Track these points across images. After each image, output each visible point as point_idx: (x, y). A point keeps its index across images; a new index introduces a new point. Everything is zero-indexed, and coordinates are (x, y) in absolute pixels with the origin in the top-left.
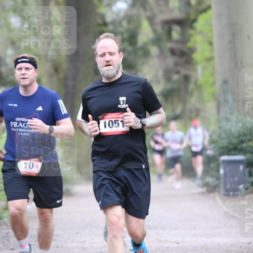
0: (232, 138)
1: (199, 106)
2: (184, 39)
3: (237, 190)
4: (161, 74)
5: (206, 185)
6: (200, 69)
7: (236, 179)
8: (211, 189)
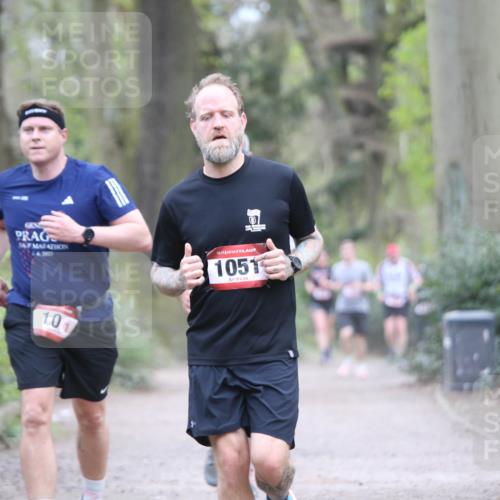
0: (467, 276)
2: (373, 82)
5: (417, 369)
6: (403, 140)
7: (476, 356)
8: (426, 377)
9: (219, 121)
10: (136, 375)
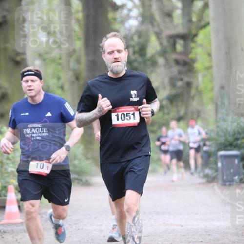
0: (228, 136)
1: (199, 108)
2: (187, 51)
3: (232, 180)
4: (166, 80)
5: (206, 176)
6: (200, 77)
7: (232, 171)
8: (211, 180)
9: (116, 55)
10: (84, 179)
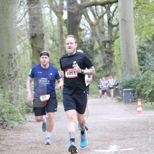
0: (127, 83)
1: (115, 71)
3: (129, 101)
4: (102, 60)
5: (118, 99)
6: (116, 58)
8: (120, 101)
9: (70, 45)
